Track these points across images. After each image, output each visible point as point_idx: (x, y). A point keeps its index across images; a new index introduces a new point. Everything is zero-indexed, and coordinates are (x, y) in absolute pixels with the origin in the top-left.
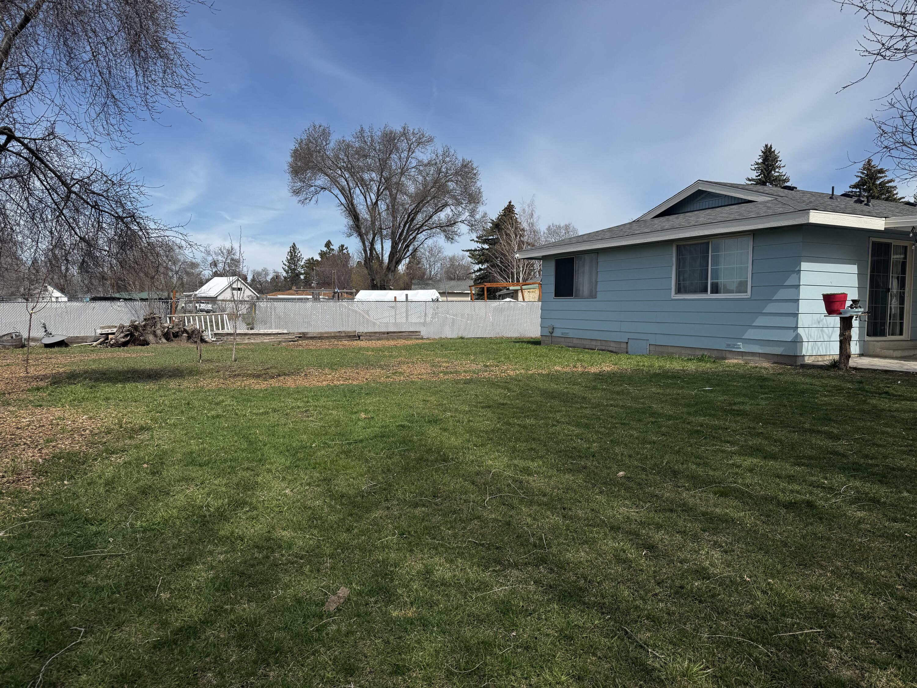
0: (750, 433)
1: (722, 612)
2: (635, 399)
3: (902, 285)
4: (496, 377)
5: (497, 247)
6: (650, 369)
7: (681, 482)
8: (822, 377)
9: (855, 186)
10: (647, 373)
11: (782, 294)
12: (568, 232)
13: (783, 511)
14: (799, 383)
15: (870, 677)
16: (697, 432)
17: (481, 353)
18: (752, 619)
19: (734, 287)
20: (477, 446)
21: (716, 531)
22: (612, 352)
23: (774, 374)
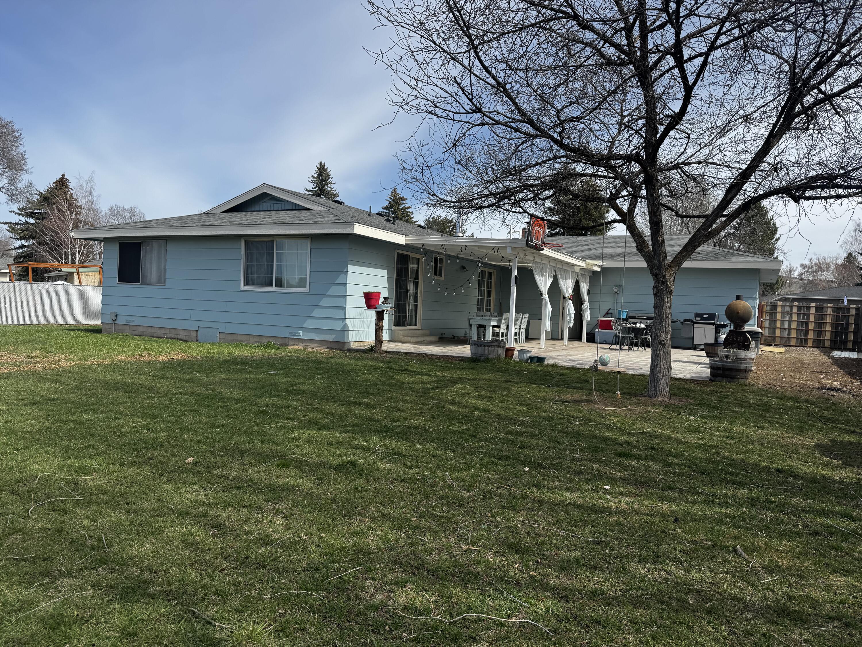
0: (308, 409)
1: (282, 572)
2: (204, 385)
3: (416, 288)
4: (45, 369)
5: (46, 222)
6: (220, 356)
7: (248, 460)
8: (363, 359)
9: (386, 208)
10: (217, 360)
11: (334, 290)
12: (134, 216)
13: (333, 473)
14: (346, 365)
15: (395, 596)
16: (263, 412)
17: (24, 342)
18: (308, 571)
19: (295, 282)
20: (17, 450)
21: (278, 500)
22: (181, 340)
23: (327, 358)
